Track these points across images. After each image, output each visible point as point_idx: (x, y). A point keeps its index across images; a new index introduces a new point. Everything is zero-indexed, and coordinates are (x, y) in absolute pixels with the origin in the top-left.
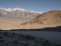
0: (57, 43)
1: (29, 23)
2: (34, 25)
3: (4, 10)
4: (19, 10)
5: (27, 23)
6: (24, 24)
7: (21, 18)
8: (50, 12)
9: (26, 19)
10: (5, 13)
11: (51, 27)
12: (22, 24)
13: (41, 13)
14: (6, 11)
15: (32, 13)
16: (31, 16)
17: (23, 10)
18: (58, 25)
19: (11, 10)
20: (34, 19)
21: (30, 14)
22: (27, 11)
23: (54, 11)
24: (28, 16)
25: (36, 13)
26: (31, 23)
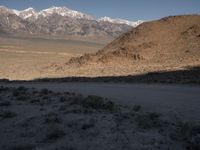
0: (184, 122)
1: (96, 58)
2: (111, 63)
3: (12, 16)
4: (63, 14)
5: (87, 57)
6: (80, 61)
7: (70, 41)
8: (165, 20)
9: (84, 43)
10: (16, 25)
11: (168, 69)
12: (72, 61)
13: (135, 24)
14: (19, 19)
15: (106, 24)
16: (101, 33)
17: (74, 13)
18: (192, 64)
19: (37, 15)
20: (113, 44)
21: (100, 28)
22: (88, 17)
23: (180, 17)
24: (91, 35)
25: (119, 25)
26: (102, 56)
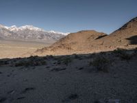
1: (50, 49)
3: (4, 29)
4: (31, 29)
5: (46, 49)
6: (42, 50)
7: (35, 42)
12: (38, 51)
14: (8, 31)
15: (52, 34)
17: (37, 29)
19: (17, 29)
21: (49, 36)
23: (87, 31)
24: (45, 39)
